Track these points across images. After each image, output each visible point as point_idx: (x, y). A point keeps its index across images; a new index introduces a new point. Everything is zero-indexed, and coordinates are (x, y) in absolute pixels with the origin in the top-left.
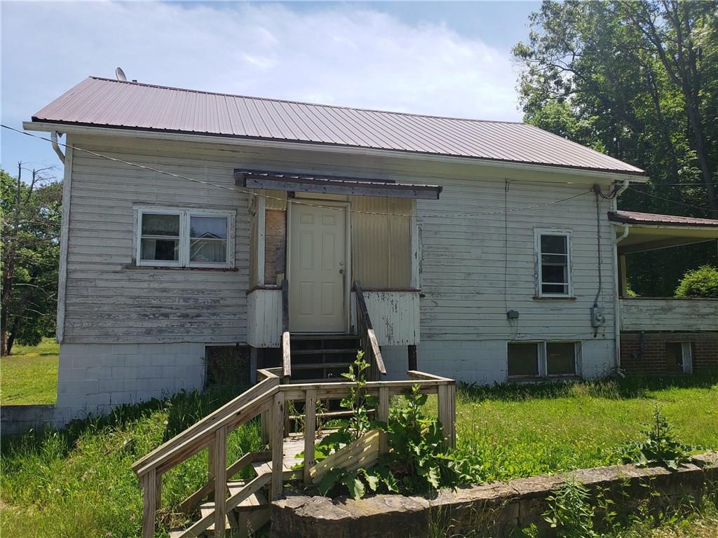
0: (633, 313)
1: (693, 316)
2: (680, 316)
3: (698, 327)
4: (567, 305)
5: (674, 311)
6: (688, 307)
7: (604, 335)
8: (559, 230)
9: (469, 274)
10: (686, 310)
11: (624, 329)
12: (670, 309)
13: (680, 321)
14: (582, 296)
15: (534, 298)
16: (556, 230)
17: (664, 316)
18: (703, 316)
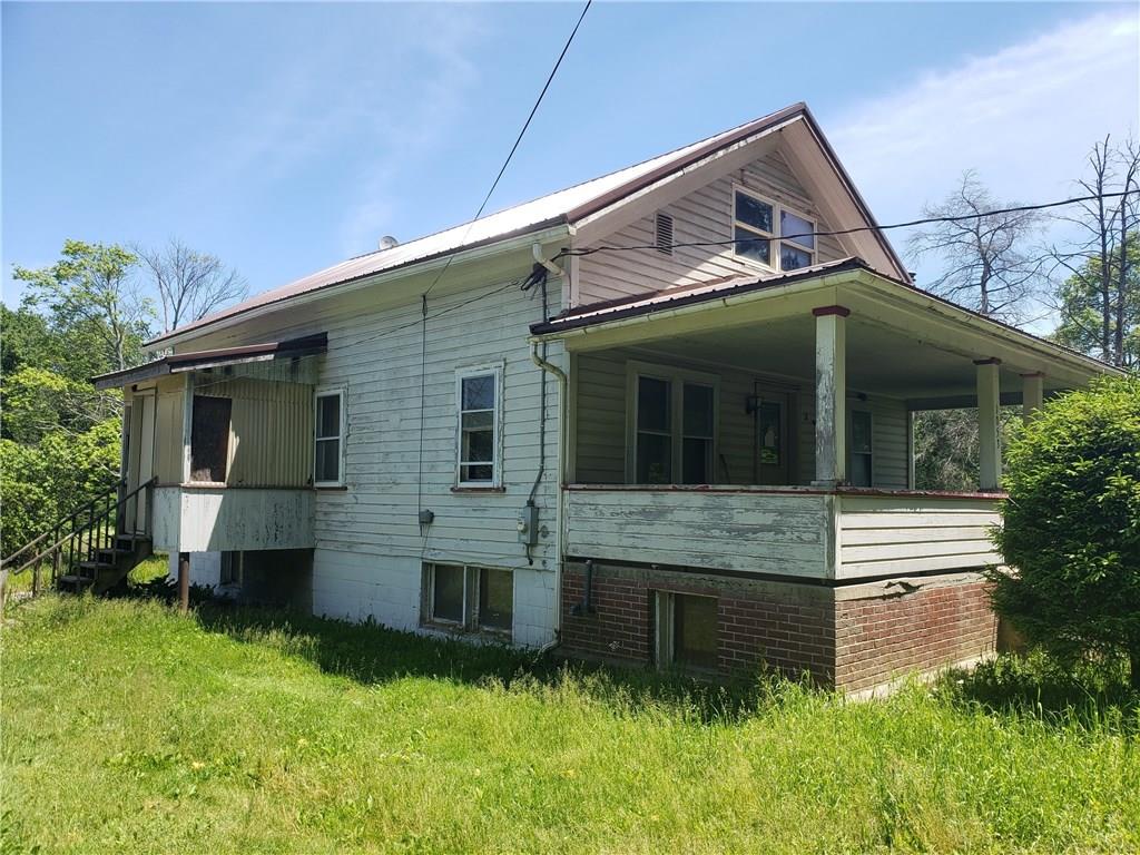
0: (585, 520)
1: (716, 533)
2: (683, 531)
3: (726, 560)
4: (492, 501)
5: (670, 517)
6: (702, 509)
7: (544, 562)
8: (486, 366)
9: (387, 454)
10: (697, 517)
11: (571, 554)
12: (661, 513)
13: (681, 544)
14: (516, 484)
15: (452, 489)
16: (480, 367)
17: (645, 529)
18: (742, 533)
